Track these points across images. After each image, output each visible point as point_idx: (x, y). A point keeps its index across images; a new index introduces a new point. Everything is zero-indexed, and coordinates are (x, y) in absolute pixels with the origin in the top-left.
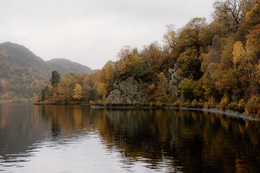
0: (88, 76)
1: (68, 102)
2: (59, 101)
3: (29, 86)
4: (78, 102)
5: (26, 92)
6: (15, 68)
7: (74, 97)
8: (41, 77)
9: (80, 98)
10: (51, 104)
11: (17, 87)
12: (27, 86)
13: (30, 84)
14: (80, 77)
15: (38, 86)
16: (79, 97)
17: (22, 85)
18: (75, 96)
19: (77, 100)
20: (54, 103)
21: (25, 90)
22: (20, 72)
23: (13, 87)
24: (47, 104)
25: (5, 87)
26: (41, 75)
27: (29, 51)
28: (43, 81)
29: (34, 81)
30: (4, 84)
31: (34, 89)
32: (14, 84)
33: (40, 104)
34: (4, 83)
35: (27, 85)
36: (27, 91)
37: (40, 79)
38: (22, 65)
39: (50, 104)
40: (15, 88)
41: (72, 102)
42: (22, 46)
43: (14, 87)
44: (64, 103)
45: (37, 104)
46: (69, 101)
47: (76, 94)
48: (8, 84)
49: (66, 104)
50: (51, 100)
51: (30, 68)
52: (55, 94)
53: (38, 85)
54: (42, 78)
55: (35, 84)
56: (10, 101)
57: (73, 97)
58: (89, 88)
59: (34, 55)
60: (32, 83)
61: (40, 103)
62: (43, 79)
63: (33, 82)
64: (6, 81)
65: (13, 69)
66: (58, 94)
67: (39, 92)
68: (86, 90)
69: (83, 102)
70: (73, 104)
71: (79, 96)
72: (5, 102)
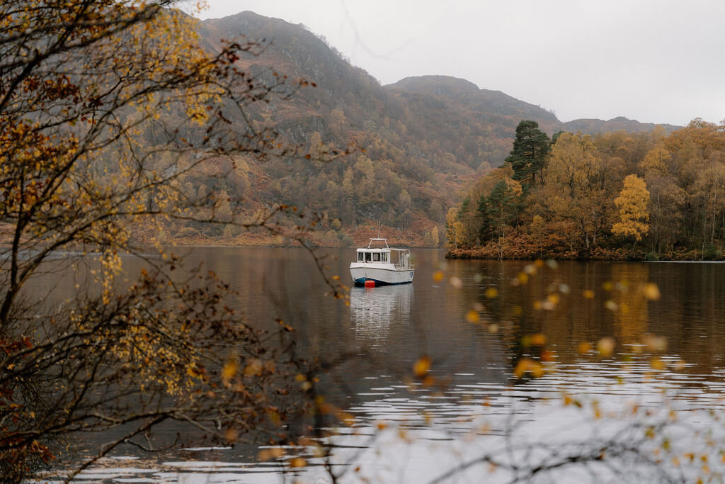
0: (662, 144)
1: (589, 250)
2: (552, 247)
3: (337, 183)
4: (632, 253)
5: (326, 208)
6: (281, 112)
7: (617, 228)
8: (381, 150)
9: (643, 235)
10: (521, 259)
11: (291, 188)
12: (331, 182)
13: (339, 174)
14: (626, 148)
15: (372, 186)
16: (638, 230)
17: (312, 178)
18: (621, 228)
19: (628, 240)
20: (532, 255)
21: (322, 201)
22: (300, 129)
23: (278, 187)
24: (505, 259)
25: (249, 184)
26: (380, 140)
27: (325, 46)
28: (390, 163)
29: (355, 166)
30: (246, 176)
31: (356, 197)
32: (279, 177)
33: (474, 258)
34: (247, 171)
35: (331, 179)
36: (330, 205)
37: (376, 156)
38: (302, 101)
39: (516, 259)
40: (285, 190)
41: (605, 252)
42: (300, 27)
43: (283, 187)
44: (574, 256)
45: (464, 257)
46: (594, 248)
47: (624, 217)
48: (257, 174)
49: (582, 259)
50: (518, 240)
51: (338, 112)
52: (537, 217)
53: (370, 180)
54: (384, 154)
55: (359, 175)
56: (275, 242)
57: (612, 231)
58: (676, 193)
59: (345, 61)
60: (349, 174)
61: (474, 252)
62: (389, 156)
63: (354, 169)
64: (252, 165)
65: (272, 118)
66: (548, 217)
67: (375, 206)
68: (663, 202)
69: (652, 253)
70: (611, 260)
71: (638, 225)
72: (253, 242)
